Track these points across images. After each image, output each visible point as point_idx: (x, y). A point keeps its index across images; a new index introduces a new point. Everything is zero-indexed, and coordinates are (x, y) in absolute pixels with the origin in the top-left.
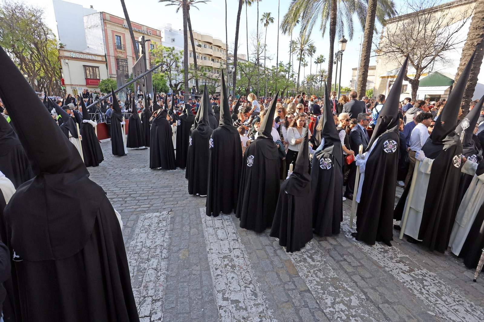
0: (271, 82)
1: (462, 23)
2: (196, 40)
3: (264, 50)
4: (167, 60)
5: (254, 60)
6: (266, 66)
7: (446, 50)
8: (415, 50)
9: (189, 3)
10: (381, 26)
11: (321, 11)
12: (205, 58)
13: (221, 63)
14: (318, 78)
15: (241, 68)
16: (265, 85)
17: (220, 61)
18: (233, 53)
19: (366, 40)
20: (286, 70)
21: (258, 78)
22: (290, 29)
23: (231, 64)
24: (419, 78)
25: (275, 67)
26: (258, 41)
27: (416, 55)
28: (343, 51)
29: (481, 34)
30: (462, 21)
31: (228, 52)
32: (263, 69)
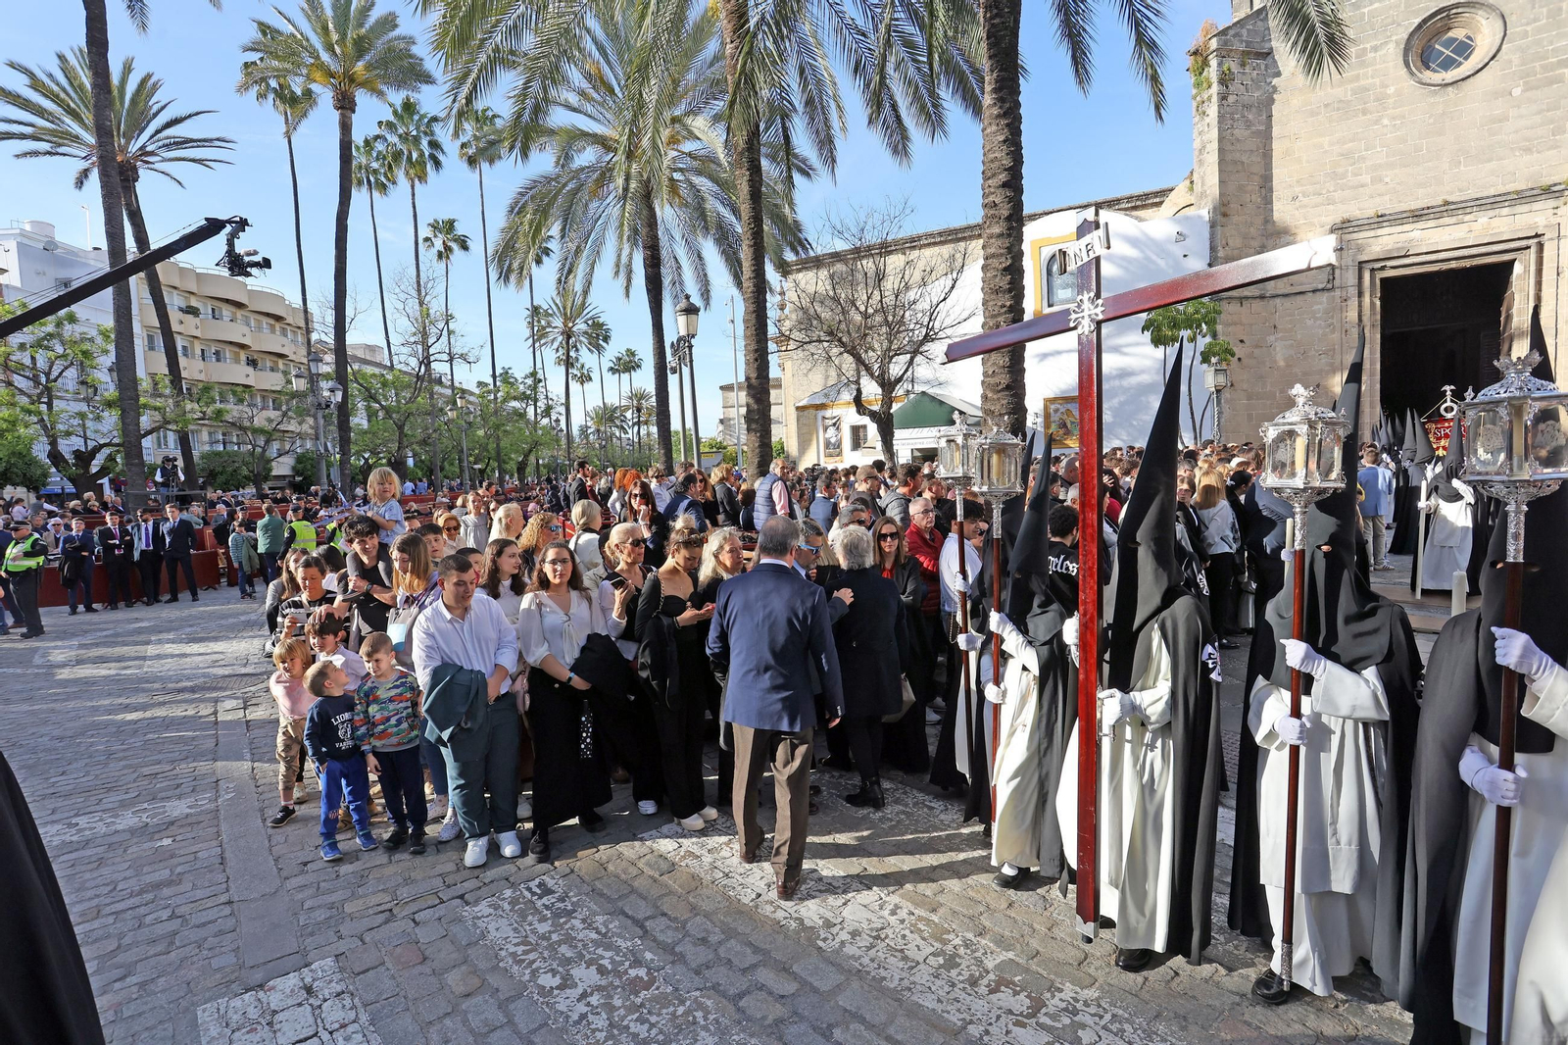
0: (481, 433)
1: (950, 283)
2: (175, 292)
3: (445, 332)
4: (33, 358)
5: (414, 362)
6: (457, 384)
7: (933, 340)
8: (869, 339)
9: (136, 158)
10: (778, 277)
11: (614, 224)
12: (217, 353)
13: (286, 373)
14: (629, 415)
15: (367, 389)
16: (459, 444)
17: (281, 366)
18: (330, 339)
19: (752, 308)
20: (524, 393)
21: (433, 424)
22: (522, 268)
23: (327, 376)
24: (890, 407)
25: (486, 385)
26: (421, 304)
27: (874, 351)
28: (693, 336)
29: (1008, 304)
30: (950, 276)
31: (314, 337)
32: (449, 392)
